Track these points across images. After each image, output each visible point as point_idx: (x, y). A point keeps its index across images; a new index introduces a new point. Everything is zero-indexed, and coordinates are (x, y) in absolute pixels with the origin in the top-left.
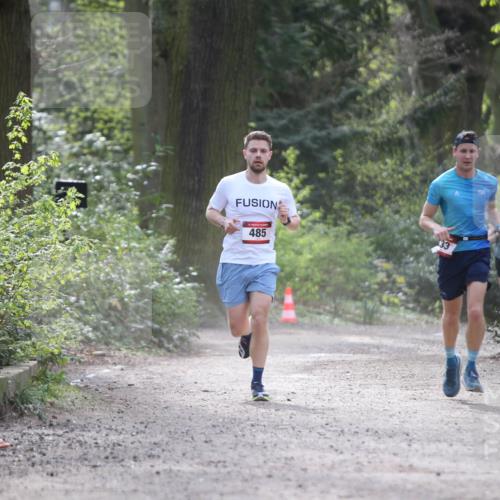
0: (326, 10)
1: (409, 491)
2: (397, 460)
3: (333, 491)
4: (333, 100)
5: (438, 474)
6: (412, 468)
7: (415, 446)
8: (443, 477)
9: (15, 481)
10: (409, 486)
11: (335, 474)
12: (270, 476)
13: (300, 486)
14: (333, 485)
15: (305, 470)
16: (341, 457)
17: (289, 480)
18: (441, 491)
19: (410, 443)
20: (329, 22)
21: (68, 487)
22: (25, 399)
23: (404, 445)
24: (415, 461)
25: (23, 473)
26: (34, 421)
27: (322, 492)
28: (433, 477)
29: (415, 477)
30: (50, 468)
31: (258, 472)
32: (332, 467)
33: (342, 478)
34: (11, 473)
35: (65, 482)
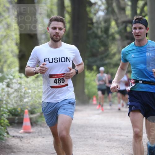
0: (102, 36)
1: (121, 140)
2: (118, 134)
3: (104, 140)
4: (103, 55)
5: (127, 136)
6: (121, 135)
7: (122, 131)
8: (128, 137)
9: (35, 139)
10: (121, 139)
11: (105, 137)
12: (90, 138)
13: (97, 140)
14: (104, 139)
15: (98, 136)
16: (106, 133)
17: (94, 138)
18: (128, 140)
19: (121, 130)
20: (102, 39)
21: (46, 140)
22: (37, 121)
23: (120, 130)
24: (122, 134)
25: (37, 137)
26: (39, 126)
27: (102, 141)
28: (126, 137)
29: (122, 137)
30: (43, 136)
31: (88, 137)
32: (104, 136)
33: (106, 138)
34: (35, 137)
35: (46, 139)
